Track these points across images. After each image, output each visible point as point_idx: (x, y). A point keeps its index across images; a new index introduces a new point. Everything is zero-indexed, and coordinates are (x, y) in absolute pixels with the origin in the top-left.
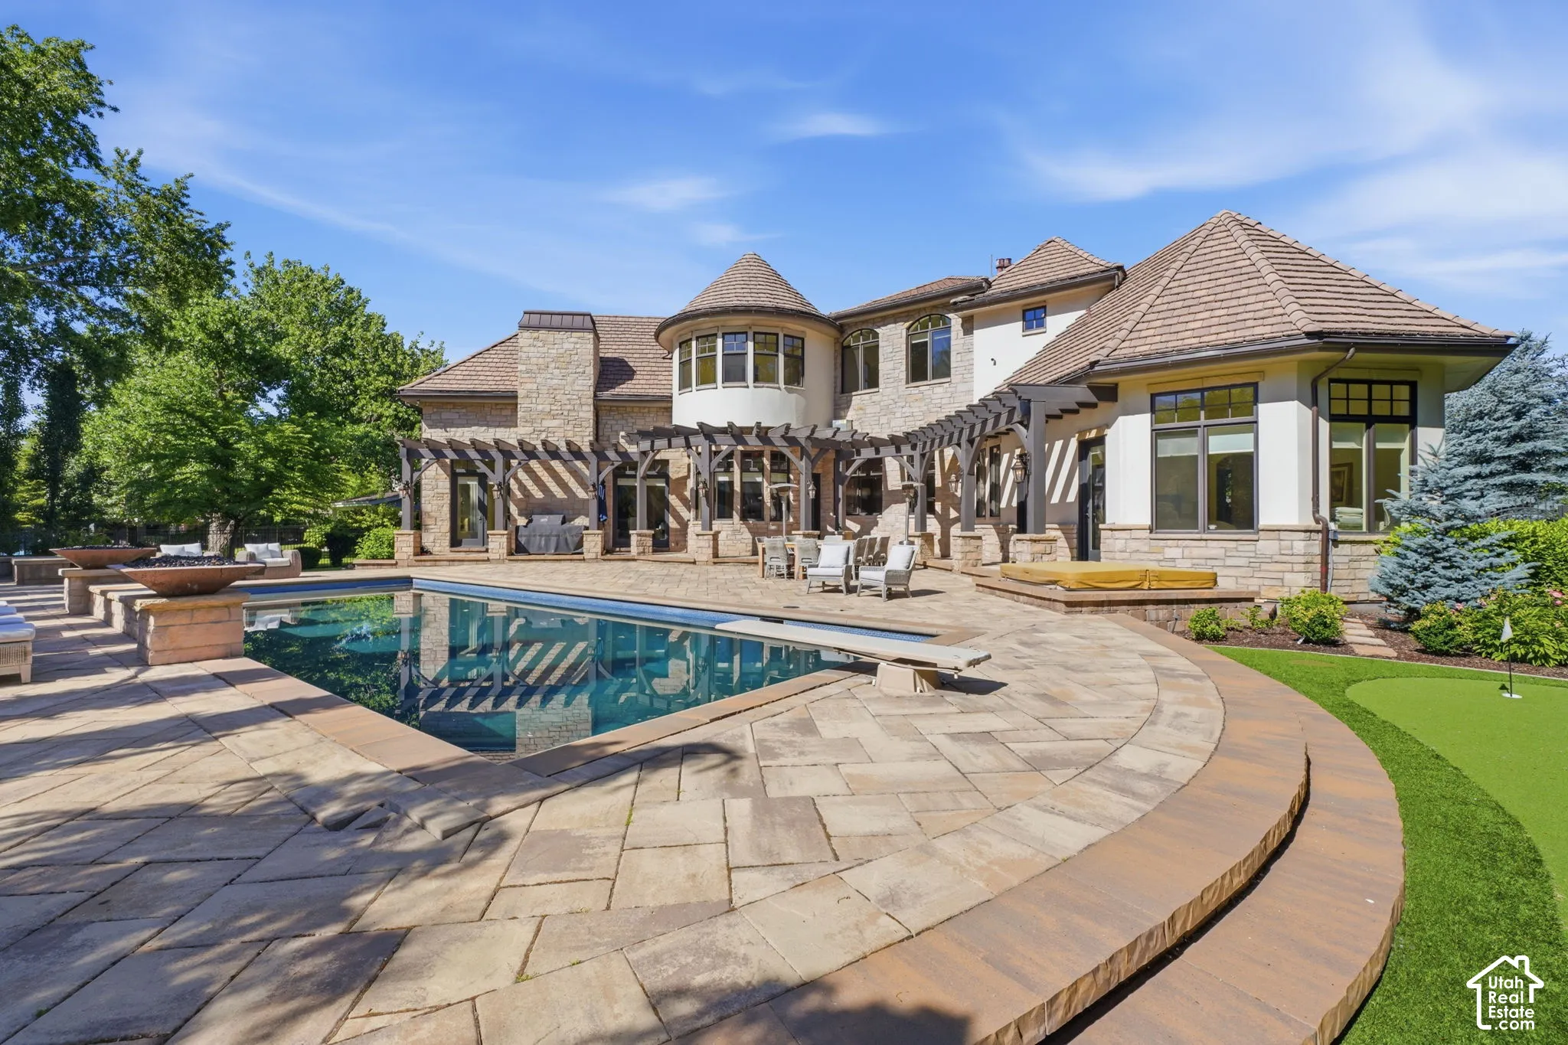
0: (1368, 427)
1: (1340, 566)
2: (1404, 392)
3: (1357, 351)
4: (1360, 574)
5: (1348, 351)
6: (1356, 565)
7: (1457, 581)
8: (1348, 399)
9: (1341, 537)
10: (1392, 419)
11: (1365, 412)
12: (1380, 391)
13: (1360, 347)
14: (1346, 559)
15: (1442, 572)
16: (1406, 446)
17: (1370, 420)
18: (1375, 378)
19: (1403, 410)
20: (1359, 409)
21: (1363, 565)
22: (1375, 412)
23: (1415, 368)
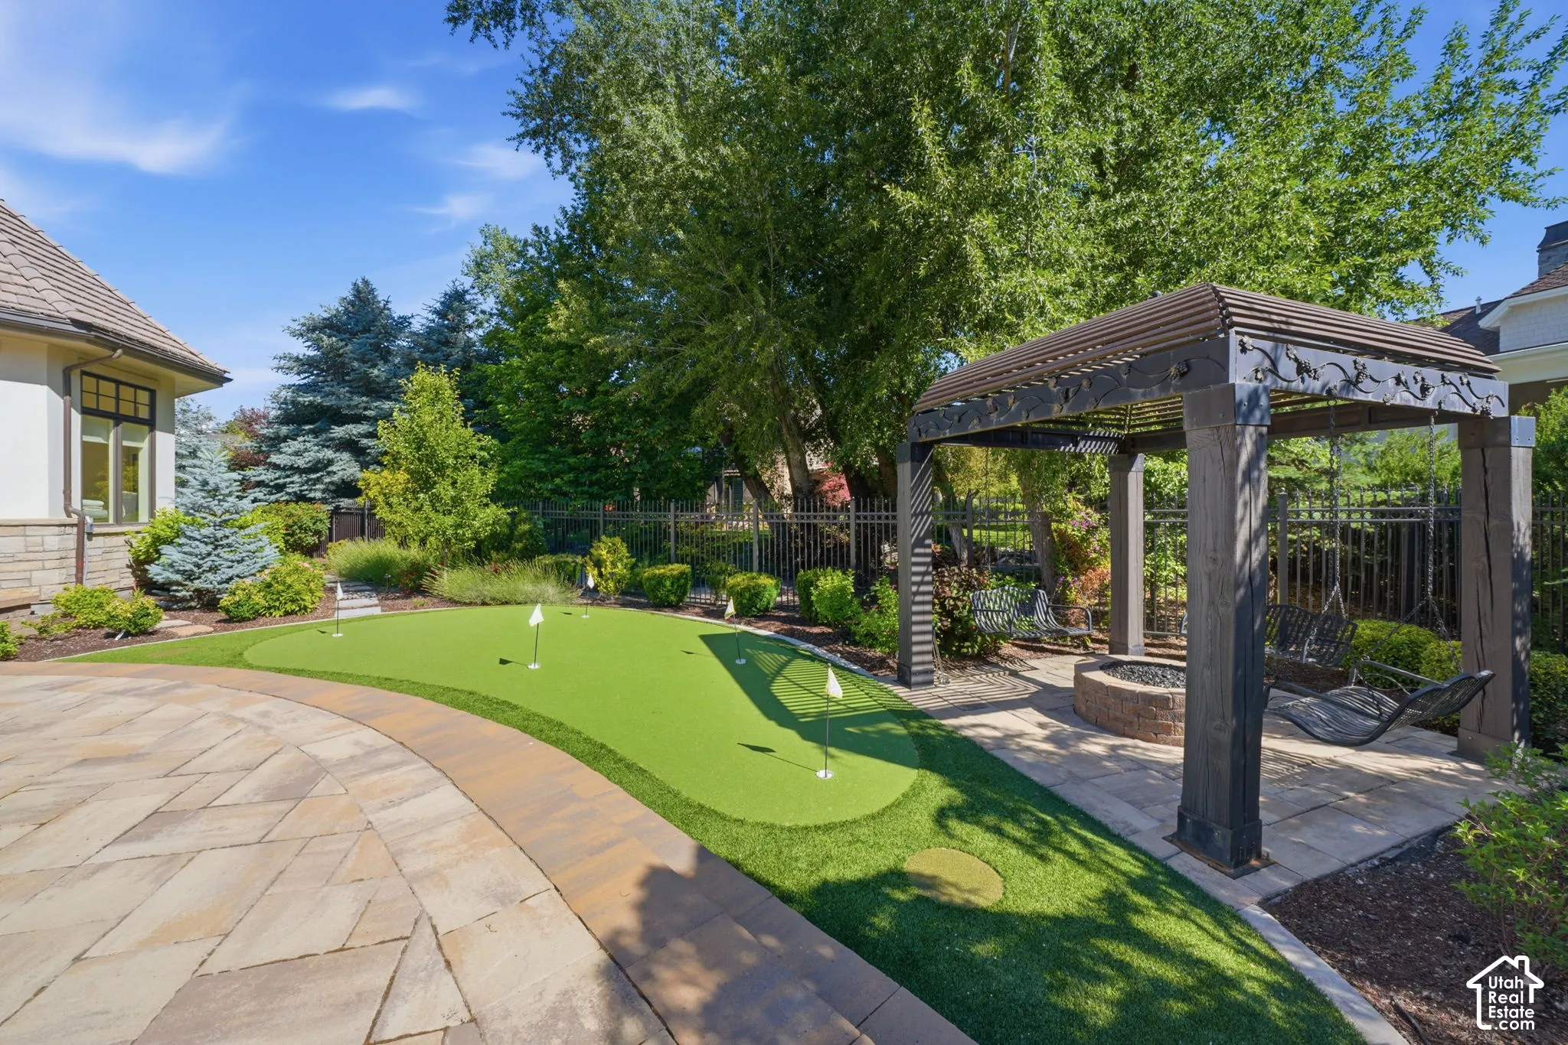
0: (116, 425)
1: (95, 559)
2: (144, 397)
3: (124, 353)
4: (113, 564)
5: (115, 350)
6: (108, 556)
7: (239, 562)
8: (98, 394)
9: (96, 530)
10: (135, 420)
11: (113, 410)
12: (126, 393)
13: (128, 351)
14: (100, 552)
15: (226, 556)
16: (144, 445)
17: (118, 418)
18: (123, 379)
19: (144, 413)
20: (108, 405)
21: (115, 555)
22: (122, 412)
23: (153, 378)
